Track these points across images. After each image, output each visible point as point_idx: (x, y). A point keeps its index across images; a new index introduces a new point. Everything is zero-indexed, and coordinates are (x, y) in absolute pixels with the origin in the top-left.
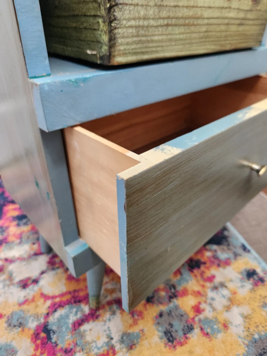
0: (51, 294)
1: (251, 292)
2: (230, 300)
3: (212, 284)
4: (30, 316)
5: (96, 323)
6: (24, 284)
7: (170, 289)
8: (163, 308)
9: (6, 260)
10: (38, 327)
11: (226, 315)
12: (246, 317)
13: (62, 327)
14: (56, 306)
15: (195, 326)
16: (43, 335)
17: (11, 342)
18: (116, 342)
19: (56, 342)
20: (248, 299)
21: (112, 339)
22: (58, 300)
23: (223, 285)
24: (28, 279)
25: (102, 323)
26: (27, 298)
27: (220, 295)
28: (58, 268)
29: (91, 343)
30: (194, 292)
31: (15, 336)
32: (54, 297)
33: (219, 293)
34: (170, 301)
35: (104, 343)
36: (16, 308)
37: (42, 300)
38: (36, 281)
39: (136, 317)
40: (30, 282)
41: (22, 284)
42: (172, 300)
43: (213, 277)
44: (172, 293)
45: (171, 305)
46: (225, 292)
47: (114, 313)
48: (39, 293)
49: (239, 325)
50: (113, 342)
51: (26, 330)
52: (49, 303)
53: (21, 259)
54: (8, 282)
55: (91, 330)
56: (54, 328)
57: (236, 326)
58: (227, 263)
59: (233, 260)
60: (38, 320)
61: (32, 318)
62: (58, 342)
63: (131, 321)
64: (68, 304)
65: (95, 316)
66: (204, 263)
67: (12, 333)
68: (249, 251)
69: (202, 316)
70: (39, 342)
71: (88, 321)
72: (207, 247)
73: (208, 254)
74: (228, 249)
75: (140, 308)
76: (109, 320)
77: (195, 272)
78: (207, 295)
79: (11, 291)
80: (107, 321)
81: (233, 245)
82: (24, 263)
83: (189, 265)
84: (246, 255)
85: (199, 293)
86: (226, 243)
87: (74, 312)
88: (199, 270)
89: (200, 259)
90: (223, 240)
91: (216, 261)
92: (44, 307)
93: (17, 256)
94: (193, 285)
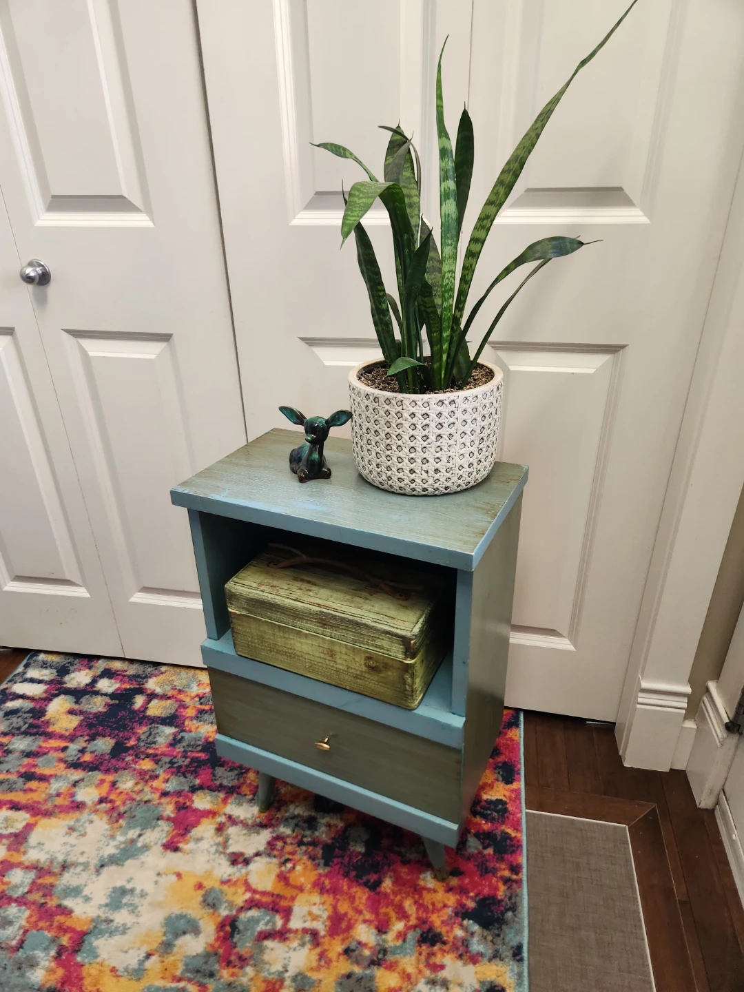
0: (254, 887)
3: (433, 976)
4: (225, 902)
5: (281, 945)
6: (237, 859)
7: (379, 952)
8: (357, 970)
9: (230, 817)
10: (227, 917)
13: (248, 930)
14: (254, 903)
16: (228, 928)
17: (200, 919)
18: (289, 977)
19: (236, 943)
21: (287, 971)
22: (257, 897)
23: (445, 984)
24: (242, 854)
25: (287, 949)
26: (230, 878)
28: (275, 857)
29: (266, 964)
30: (404, 971)
31: (205, 916)
32: (255, 892)
34: (369, 966)
35: (278, 971)
36: (217, 885)
37: (243, 889)
38: (247, 862)
39: (323, 963)
40: (241, 859)
41: (233, 859)
42: (372, 966)
43: (442, 967)
44: (378, 958)
45: (368, 972)
47: (303, 945)
48: (244, 878)
50: (287, 975)
51: (216, 914)
52: (248, 896)
53: (244, 824)
54: (221, 849)
55: (272, 949)
56: (241, 927)
58: (474, 959)
59: (485, 960)
60: (231, 910)
61: (226, 904)
62: (238, 945)
63: (314, 964)
64: (265, 908)
65: (283, 937)
66: (444, 943)
67: (204, 911)
68: (521, 960)
70: (222, 934)
71: (274, 939)
72: (465, 922)
73: (459, 933)
74: (492, 941)
75: (332, 955)
76: (295, 949)
77: (424, 947)
78: (416, 985)
79: (220, 861)
80: (292, 950)
81: (503, 939)
82: (245, 832)
83: (422, 935)
84: (511, 963)
85: (409, 977)
86: (496, 932)
87: (266, 920)
88: (431, 949)
89: (444, 933)
90: (496, 924)
91: (461, 949)
92: (241, 897)
93: (242, 818)
94: (409, 962)
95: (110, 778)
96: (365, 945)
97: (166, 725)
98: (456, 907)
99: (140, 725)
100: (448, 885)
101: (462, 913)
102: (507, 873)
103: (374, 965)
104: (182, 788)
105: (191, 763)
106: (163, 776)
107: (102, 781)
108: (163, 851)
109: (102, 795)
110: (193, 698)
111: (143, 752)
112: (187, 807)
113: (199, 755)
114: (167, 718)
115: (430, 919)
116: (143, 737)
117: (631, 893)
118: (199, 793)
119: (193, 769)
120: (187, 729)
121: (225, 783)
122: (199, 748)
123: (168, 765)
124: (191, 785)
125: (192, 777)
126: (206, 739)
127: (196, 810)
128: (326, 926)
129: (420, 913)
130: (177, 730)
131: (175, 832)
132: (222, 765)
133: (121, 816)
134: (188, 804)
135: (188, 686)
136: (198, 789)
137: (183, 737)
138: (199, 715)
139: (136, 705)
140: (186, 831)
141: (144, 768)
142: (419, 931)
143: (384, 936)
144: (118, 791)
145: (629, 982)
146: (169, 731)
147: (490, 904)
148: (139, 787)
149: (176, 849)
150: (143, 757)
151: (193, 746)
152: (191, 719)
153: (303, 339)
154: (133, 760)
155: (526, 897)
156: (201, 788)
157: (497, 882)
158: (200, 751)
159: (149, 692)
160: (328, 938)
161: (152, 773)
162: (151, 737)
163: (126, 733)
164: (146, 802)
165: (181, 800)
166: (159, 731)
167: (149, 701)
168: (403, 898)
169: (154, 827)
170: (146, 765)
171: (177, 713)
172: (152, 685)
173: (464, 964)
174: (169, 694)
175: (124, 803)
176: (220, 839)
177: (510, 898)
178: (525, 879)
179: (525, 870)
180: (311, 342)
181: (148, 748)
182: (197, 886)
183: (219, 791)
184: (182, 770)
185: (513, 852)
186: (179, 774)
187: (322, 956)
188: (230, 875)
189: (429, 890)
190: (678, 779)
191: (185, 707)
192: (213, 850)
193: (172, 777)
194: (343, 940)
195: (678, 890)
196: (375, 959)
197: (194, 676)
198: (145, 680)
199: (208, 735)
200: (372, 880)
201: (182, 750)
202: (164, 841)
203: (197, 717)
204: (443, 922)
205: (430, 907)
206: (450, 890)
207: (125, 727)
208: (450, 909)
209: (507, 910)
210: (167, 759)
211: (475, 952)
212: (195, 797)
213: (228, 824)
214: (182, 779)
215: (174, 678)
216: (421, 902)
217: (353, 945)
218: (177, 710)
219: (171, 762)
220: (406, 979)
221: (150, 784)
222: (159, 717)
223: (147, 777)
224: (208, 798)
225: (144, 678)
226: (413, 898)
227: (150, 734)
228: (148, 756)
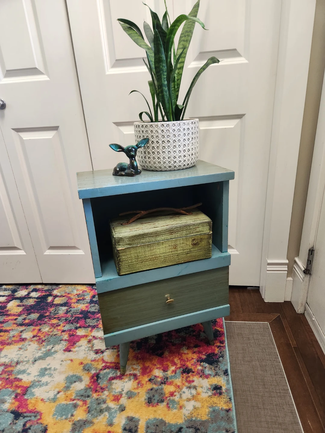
0: (106, 361)
1: (209, 397)
2: (193, 396)
3: (189, 385)
4: (94, 368)
5: (120, 381)
6: (97, 352)
7: (165, 379)
8: (155, 386)
9: (94, 337)
10: (95, 373)
11: (185, 403)
12: (195, 408)
13: (104, 377)
14: (106, 367)
15: (165, 401)
16: (95, 378)
17: (82, 376)
18: (124, 393)
19: (99, 383)
20: (204, 400)
21: (123, 391)
22: (108, 364)
23: (195, 388)
24: (100, 350)
25: (123, 382)
27: (190, 392)
28: (115, 349)
29: (114, 389)
30: (176, 385)
31: (84, 374)
32: (107, 363)
33: (190, 391)
34: (160, 385)
35: (119, 391)
36: (89, 362)
37: (101, 362)
38: (102, 352)
39: (139, 386)
40: (100, 352)
42: (162, 384)
43: (193, 381)
44: (164, 381)
45: (160, 387)
46: (194, 392)
47: (130, 380)
48: (102, 358)
49: (189, 410)
50: (123, 392)
51: (90, 373)
52: (104, 364)
53: (100, 339)
54: (90, 349)
55: (116, 383)
56: (101, 377)
57: (187, 410)
58: (207, 377)
59: (212, 377)
60: (96, 371)
61: (94, 369)
62: (100, 383)
63: (136, 387)
64: (112, 368)
65: (121, 378)
66: (193, 372)
67: (84, 373)
68: (228, 375)
69: (171, 398)
70: (92, 380)
71: (117, 379)
72: (202, 364)
73: (199, 368)
74: (214, 369)
75: (144, 382)
76: (126, 382)
77: (184, 375)
78: (182, 389)
79: (90, 353)
80: (125, 382)
81: (219, 368)
82: (101, 341)
83: (183, 370)
84: (223, 376)
85: (179, 386)
86: (216, 365)
87: (112, 373)
88: (187, 375)
89: (193, 369)
90: (215, 363)
91: (201, 374)
92: (101, 365)
93: (99, 337)
94: (178, 381)
95: (38, 328)
96: (158, 377)
97: (63, 307)
98: (197, 359)
99: (51, 307)
100: (193, 351)
101: (200, 360)
102: (218, 344)
103: (163, 384)
104: (71, 328)
105: (75, 319)
106: (62, 324)
107: (34, 330)
108: (63, 352)
109: (34, 335)
110: (75, 296)
111: (52, 317)
112: (74, 335)
113: (79, 315)
114: (63, 304)
115: (186, 364)
116: (52, 312)
117: (272, 346)
118: (79, 329)
119: (76, 321)
120: (73, 307)
121: (91, 324)
122: (79, 313)
123: (64, 321)
124: (75, 327)
125: (76, 324)
126: (81, 310)
127: (78, 336)
128: (140, 372)
129: (182, 363)
130: (68, 308)
131: (69, 345)
132: (89, 318)
133: (43, 341)
134: (74, 334)
135: (72, 291)
136: (78, 328)
137: (71, 310)
138: (78, 301)
139: (49, 300)
140: (74, 344)
141: (53, 322)
142: (182, 369)
143: (166, 373)
144: (42, 332)
145: (276, 379)
146: (64, 308)
147: (212, 356)
148: (52, 330)
149: (70, 351)
150: (52, 319)
151: (75, 313)
152: (74, 303)
153: (114, 123)
154: (48, 320)
155: (228, 352)
156: (80, 327)
157: (215, 347)
158: (79, 314)
159: (54, 295)
160: (141, 376)
161: (57, 324)
162: (56, 312)
163: (44, 311)
164: (55, 335)
165: (71, 332)
166: (60, 309)
167: (54, 299)
168: (174, 358)
169: (59, 344)
170: (54, 321)
171: (68, 302)
172: (55, 292)
173: (203, 379)
174: (64, 295)
175: (45, 336)
176: (90, 345)
177: (221, 353)
178: (227, 345)
179: (226, 342)
180: (118, 124)
181: (55, 315)
182: (80, 364)
183: (88, 328)
184: (71, 322)
185: (221, 336)
186: (70, 323)
187: (138, 383)
188: (95, 358)
189: (185, 354)
190: (288, 305)
191: (71, 299)
192: (87, 349)
193: (67, 325)
194: (148, 376)
195: (293, 343)
196: (163, 381)
197: (75, 287)
198: (52, 291)
199: (82, 308)
200: (159, 353)
201: (71, 314)
202: (64, 348)
203: (77, 302)
204: (192, 365)
205: (186, 360)
206: (194, 353)
207: (44, 309)
208: (195, 359)
209: (220, 357)
210: (64, 318)
211: (207, 374)
212: (77, 331)
213: (93, 339)
214: (71, 325)
215: (65, 289)
216: (182, 358)
217: (153, 378)
218: (67, 300)
219: (66, 319)
220: (177, 388)
221: (56, 328)
222: (59, 304)
223: (55, 326)
224: (84, 331)
225: (52, 290)
226: (178, 357)
227: (55, 311)
228: (55, 318)
